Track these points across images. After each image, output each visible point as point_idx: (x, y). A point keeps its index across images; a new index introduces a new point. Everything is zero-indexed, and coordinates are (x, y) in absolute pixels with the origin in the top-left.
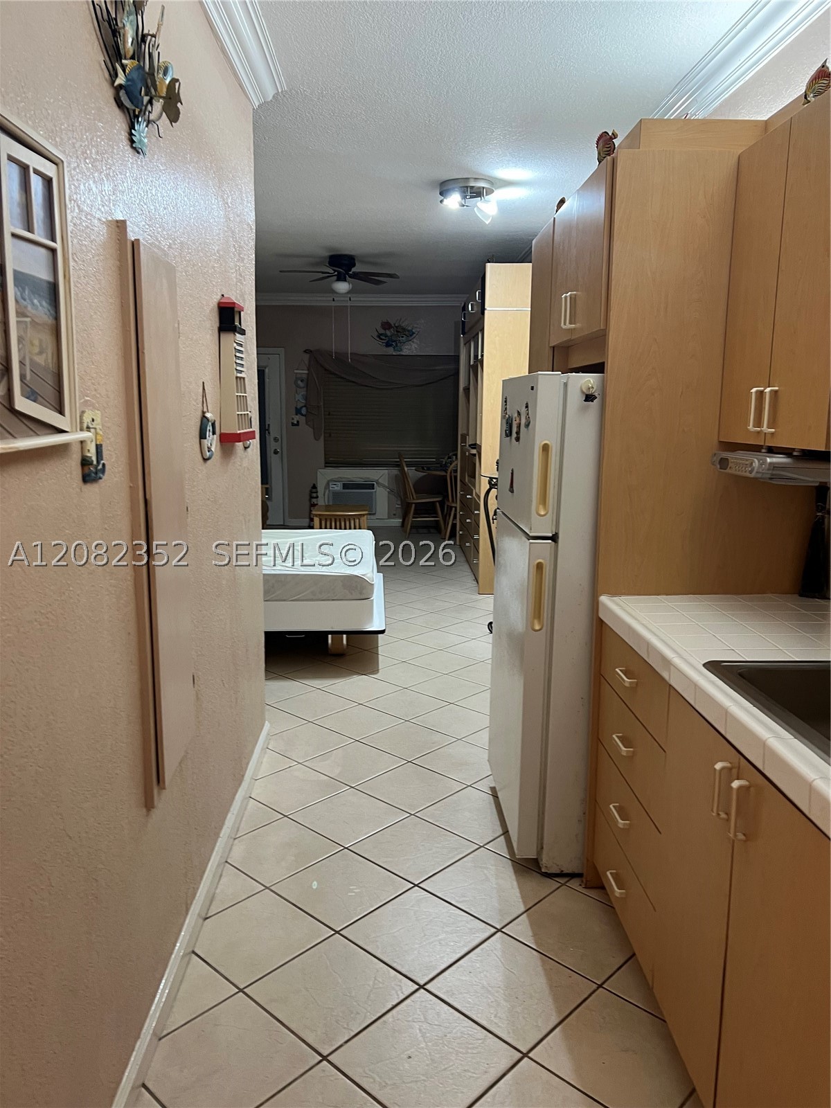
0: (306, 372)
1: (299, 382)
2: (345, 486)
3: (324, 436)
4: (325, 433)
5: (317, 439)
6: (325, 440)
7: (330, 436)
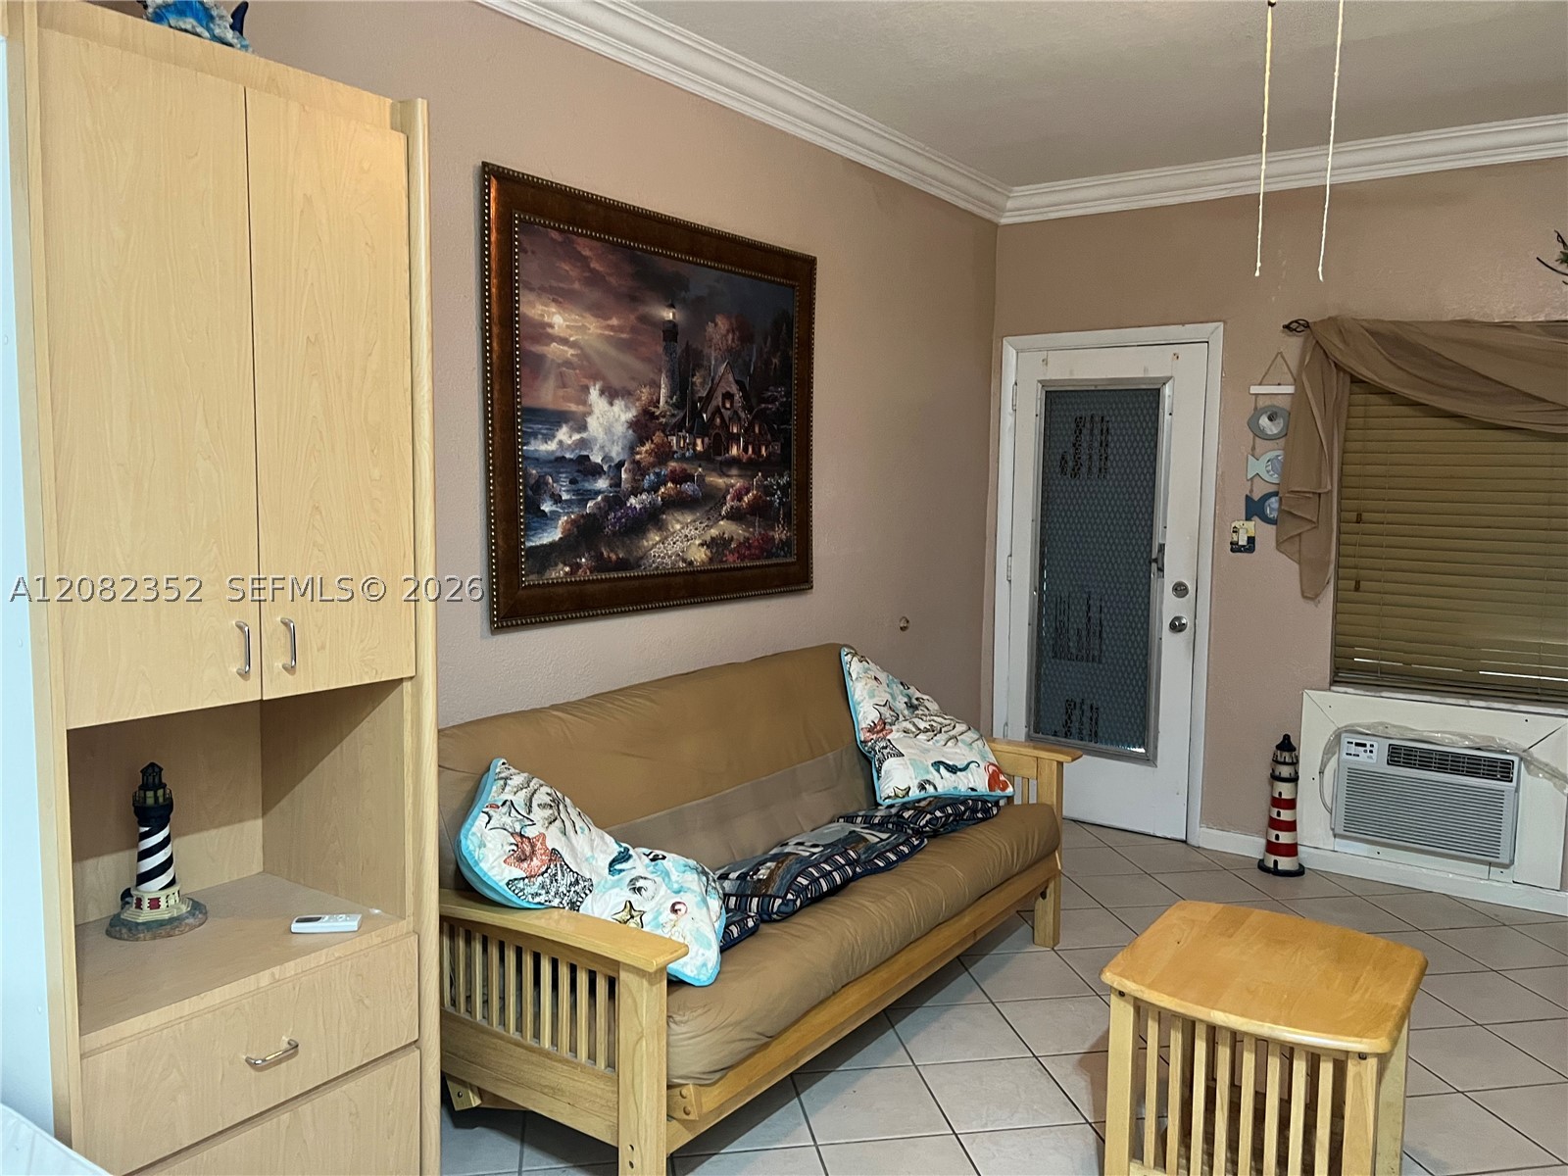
0: (1290, 389)
1: (1264, 421)
2: (1399, 755)
3: (1337, 589)
4: (1338, 578)
5: (1311, 594)
6: (1336, 600)
7: (1357, 589)
